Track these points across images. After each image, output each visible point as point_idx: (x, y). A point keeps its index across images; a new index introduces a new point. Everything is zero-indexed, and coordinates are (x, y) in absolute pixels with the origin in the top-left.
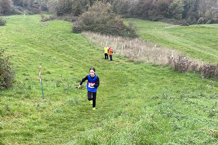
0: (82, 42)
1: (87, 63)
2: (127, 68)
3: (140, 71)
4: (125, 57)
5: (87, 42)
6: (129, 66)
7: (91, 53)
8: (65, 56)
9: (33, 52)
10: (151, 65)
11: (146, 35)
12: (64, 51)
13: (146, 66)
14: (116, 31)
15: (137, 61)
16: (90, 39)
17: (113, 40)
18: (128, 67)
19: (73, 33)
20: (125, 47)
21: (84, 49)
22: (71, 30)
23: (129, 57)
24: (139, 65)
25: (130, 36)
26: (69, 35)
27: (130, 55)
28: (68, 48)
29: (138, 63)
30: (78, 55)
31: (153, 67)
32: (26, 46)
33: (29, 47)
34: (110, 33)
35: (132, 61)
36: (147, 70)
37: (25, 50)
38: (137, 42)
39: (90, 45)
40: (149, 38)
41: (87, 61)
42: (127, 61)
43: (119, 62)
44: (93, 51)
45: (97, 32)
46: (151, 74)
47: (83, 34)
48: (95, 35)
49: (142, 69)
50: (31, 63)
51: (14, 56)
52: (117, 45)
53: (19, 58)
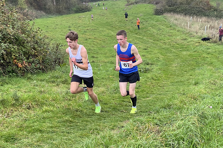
0: (162, 24)
2: (208, 49)
5: (168, 23)
7: (170, 34)
9: (110, 35)
12: (142, 33)
14: (201, 11)
16: (172, 20)
17: (197, 21)
19: (155, 15)
20: (209, 28)
21: (163, 30)
22: (153, 12)
25: (217, 16)
26: (151, 17)
27: (213, 36)
28: (147, 29)
30: (156, 37)
32: (105, 29)
34: (195, 13)
35: (216, 42)
37: (103, 33)
39: (171, 26)
41: (165, 43)
42: (209, 42)
44: (173, 32)
45: (180, 13)
47: (165, 16)
48: (177, 16)
50: (105, 45)
51: (89, 39)
52: (201, 25)
53: (94, 40)
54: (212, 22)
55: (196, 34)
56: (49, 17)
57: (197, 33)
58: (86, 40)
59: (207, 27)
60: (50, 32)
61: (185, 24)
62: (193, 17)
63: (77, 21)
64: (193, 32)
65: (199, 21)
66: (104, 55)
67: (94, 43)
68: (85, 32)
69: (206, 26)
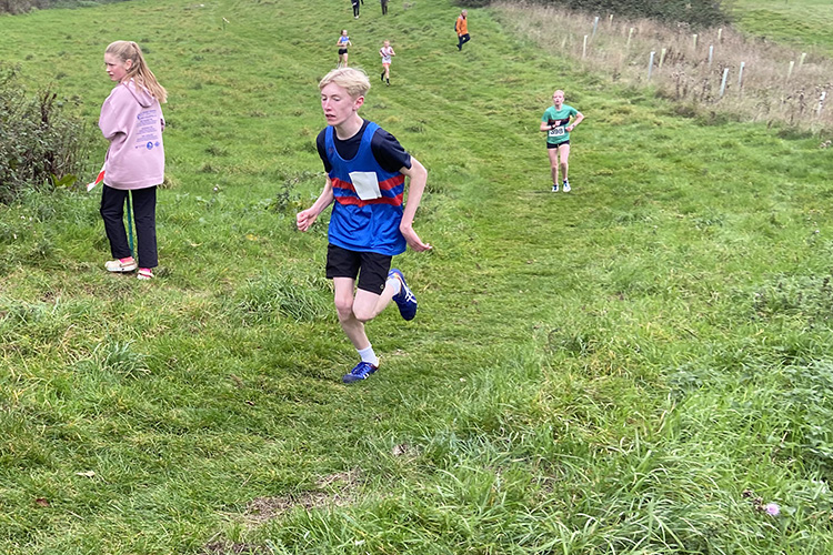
0: (485, 39)
1: (488, 115)
2: (660, 138)
3: (720, 153)
4: (660, 95)
5: (505, 37)
6: (670, 133)
7: (513, 77)
8: (404, 87)
9: (287, 73)
10: (777, 130)
11: (766, 15)
12: (406, 71)
13: (752, 133)
15: (713, 113)
16: (522, 26)
17: (617, 33)
18: (666, 137)
19: (459, 6)
20: (664, 61)
21: (487, 62)
23: (678, 96)
24: (720, 130)
25: (692, 19)
26: (442, 14)
27: (681, 89)
28: (424, 57)
29: (717, 120)
30: (458, 86)
31: (782, 141)
32: (270, 51)
33: (279, 56)
34: (609, 5)
35: (689, 113)
36: (755, 153)
37: (261, 66)
38: (722, 39)
39: (516, 49)
40: (775, 27)
41: (490, 109)
42: (663, 113)
43: (626, 112)
44: (525, 69)
46: (772, 169)
47: (496, 10)
48: (544, 13)
49: (731, 146)
50: (264, 109)
51: (210, 83)
52: (631, 49)
53: (226, 90)
54: (673, 38)
55: (611, 78)
56: (83, 6)
57: (616, 77)
58: (196, 88)
59: (657, 57)
60: (72, 57)
61: (573, 43)
62: (603, 19)
63: (175, 22)
64: (603, 72)
65: (623, 32)
66: (255, 147)
67: (225, 99)
68: (198, 59)
69: (652, 53)
